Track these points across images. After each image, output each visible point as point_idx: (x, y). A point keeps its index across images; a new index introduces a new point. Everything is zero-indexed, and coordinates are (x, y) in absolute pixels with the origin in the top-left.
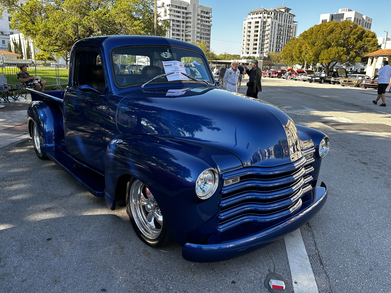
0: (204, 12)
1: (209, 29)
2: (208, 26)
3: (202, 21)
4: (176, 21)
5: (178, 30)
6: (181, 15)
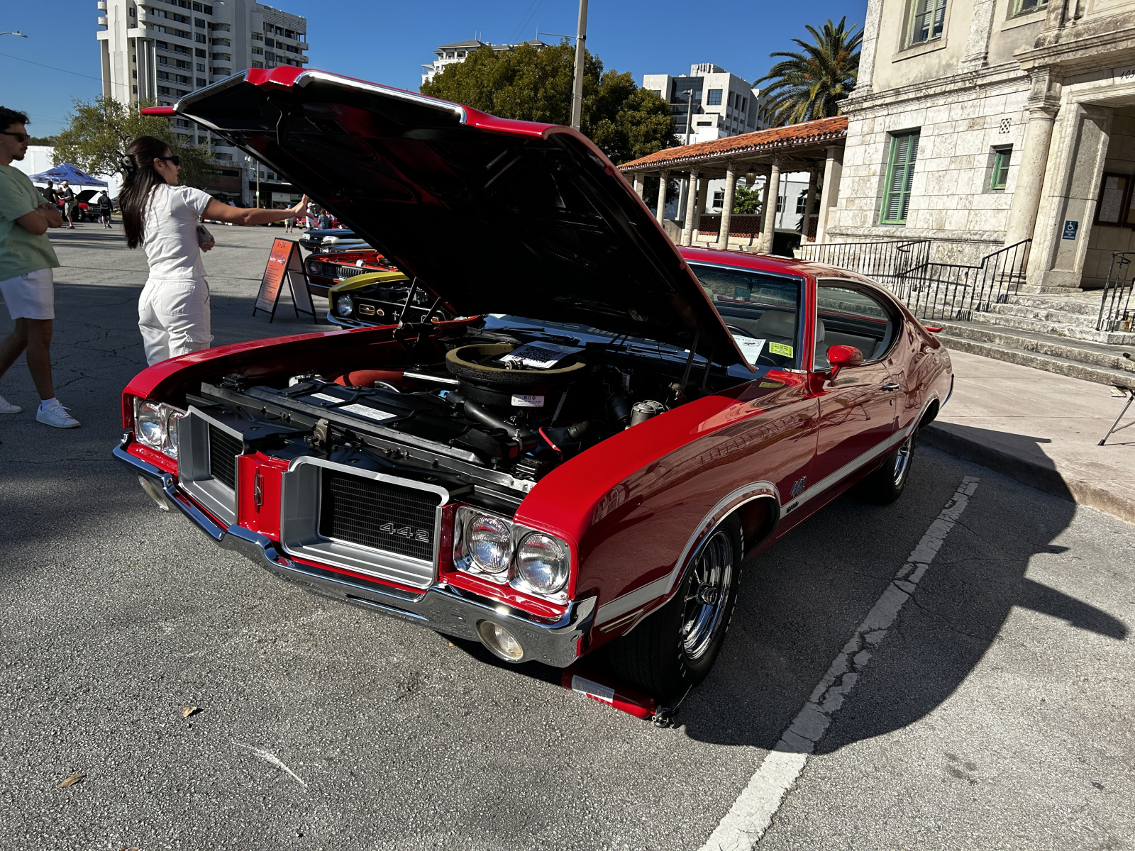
0: (277, 28)
3: (270, 56)
4: (174, 48)
5: (180, 76)
6: (191, 30)
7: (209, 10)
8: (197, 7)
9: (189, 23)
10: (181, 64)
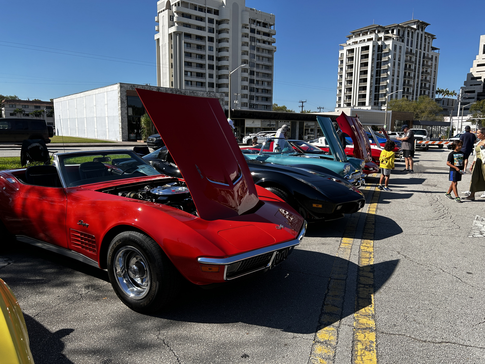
0: (258, 22)
1: (270, 56)
2: (267, 51)
3: (253, 39)
4: (195, 38)
5: (199, 55)
6: (206, 25)
7: (216, 13)
8: (209, 11)
9: (205, 21)
10: (199, 47)
